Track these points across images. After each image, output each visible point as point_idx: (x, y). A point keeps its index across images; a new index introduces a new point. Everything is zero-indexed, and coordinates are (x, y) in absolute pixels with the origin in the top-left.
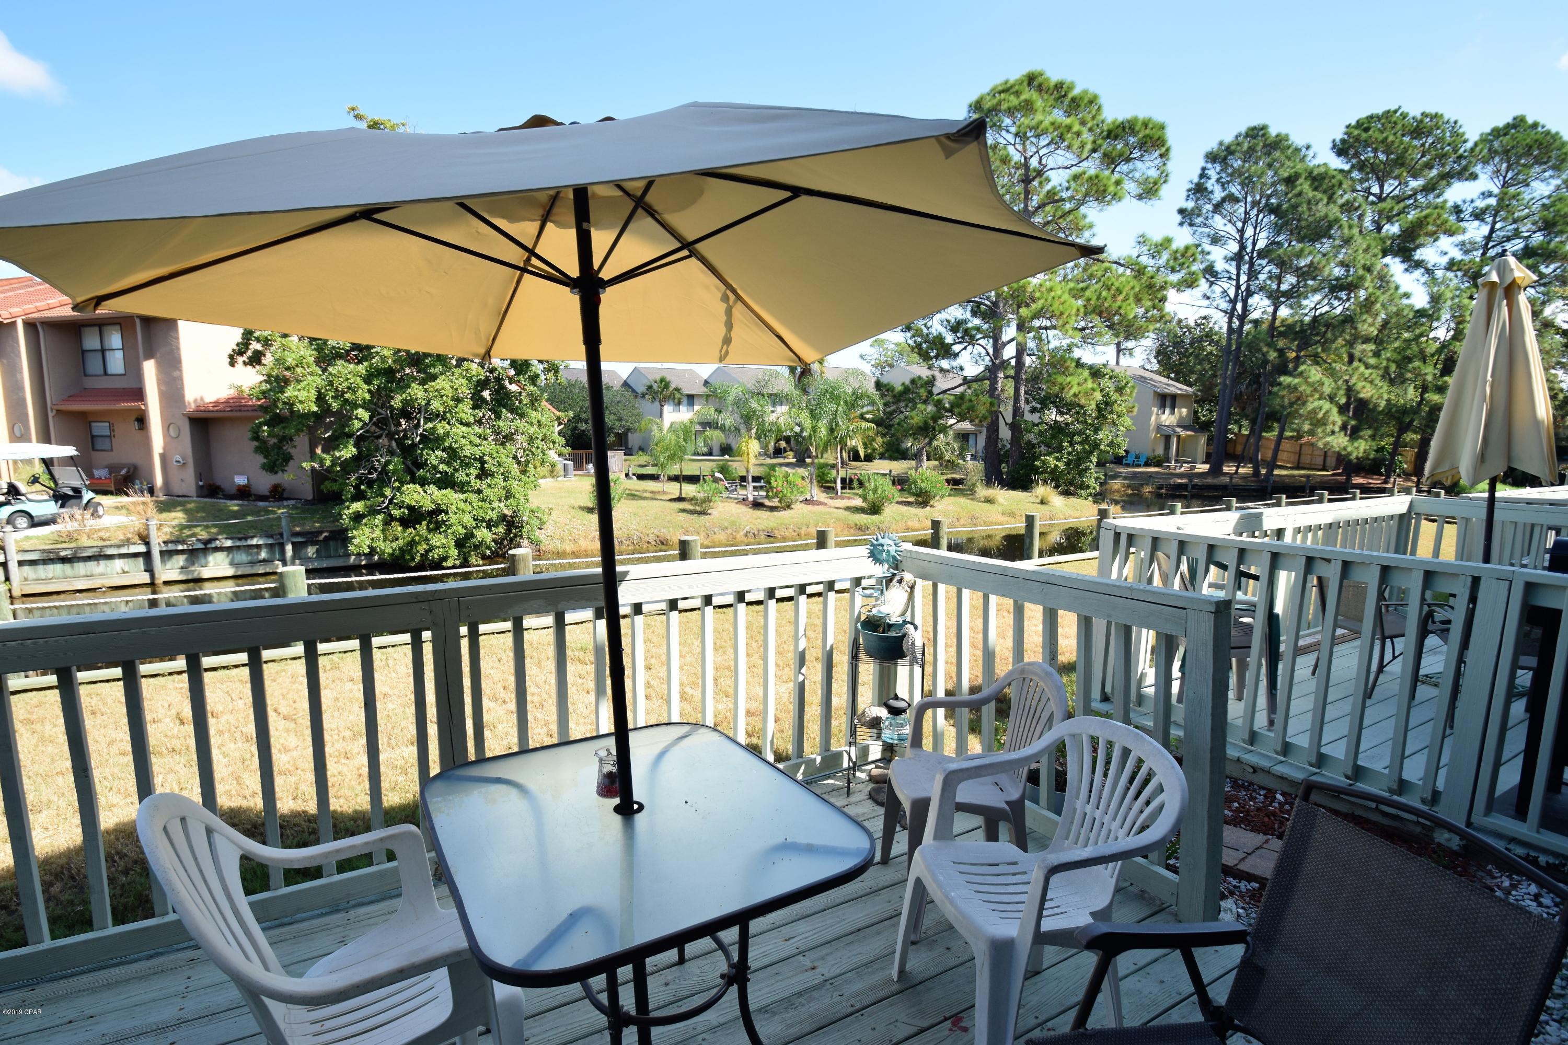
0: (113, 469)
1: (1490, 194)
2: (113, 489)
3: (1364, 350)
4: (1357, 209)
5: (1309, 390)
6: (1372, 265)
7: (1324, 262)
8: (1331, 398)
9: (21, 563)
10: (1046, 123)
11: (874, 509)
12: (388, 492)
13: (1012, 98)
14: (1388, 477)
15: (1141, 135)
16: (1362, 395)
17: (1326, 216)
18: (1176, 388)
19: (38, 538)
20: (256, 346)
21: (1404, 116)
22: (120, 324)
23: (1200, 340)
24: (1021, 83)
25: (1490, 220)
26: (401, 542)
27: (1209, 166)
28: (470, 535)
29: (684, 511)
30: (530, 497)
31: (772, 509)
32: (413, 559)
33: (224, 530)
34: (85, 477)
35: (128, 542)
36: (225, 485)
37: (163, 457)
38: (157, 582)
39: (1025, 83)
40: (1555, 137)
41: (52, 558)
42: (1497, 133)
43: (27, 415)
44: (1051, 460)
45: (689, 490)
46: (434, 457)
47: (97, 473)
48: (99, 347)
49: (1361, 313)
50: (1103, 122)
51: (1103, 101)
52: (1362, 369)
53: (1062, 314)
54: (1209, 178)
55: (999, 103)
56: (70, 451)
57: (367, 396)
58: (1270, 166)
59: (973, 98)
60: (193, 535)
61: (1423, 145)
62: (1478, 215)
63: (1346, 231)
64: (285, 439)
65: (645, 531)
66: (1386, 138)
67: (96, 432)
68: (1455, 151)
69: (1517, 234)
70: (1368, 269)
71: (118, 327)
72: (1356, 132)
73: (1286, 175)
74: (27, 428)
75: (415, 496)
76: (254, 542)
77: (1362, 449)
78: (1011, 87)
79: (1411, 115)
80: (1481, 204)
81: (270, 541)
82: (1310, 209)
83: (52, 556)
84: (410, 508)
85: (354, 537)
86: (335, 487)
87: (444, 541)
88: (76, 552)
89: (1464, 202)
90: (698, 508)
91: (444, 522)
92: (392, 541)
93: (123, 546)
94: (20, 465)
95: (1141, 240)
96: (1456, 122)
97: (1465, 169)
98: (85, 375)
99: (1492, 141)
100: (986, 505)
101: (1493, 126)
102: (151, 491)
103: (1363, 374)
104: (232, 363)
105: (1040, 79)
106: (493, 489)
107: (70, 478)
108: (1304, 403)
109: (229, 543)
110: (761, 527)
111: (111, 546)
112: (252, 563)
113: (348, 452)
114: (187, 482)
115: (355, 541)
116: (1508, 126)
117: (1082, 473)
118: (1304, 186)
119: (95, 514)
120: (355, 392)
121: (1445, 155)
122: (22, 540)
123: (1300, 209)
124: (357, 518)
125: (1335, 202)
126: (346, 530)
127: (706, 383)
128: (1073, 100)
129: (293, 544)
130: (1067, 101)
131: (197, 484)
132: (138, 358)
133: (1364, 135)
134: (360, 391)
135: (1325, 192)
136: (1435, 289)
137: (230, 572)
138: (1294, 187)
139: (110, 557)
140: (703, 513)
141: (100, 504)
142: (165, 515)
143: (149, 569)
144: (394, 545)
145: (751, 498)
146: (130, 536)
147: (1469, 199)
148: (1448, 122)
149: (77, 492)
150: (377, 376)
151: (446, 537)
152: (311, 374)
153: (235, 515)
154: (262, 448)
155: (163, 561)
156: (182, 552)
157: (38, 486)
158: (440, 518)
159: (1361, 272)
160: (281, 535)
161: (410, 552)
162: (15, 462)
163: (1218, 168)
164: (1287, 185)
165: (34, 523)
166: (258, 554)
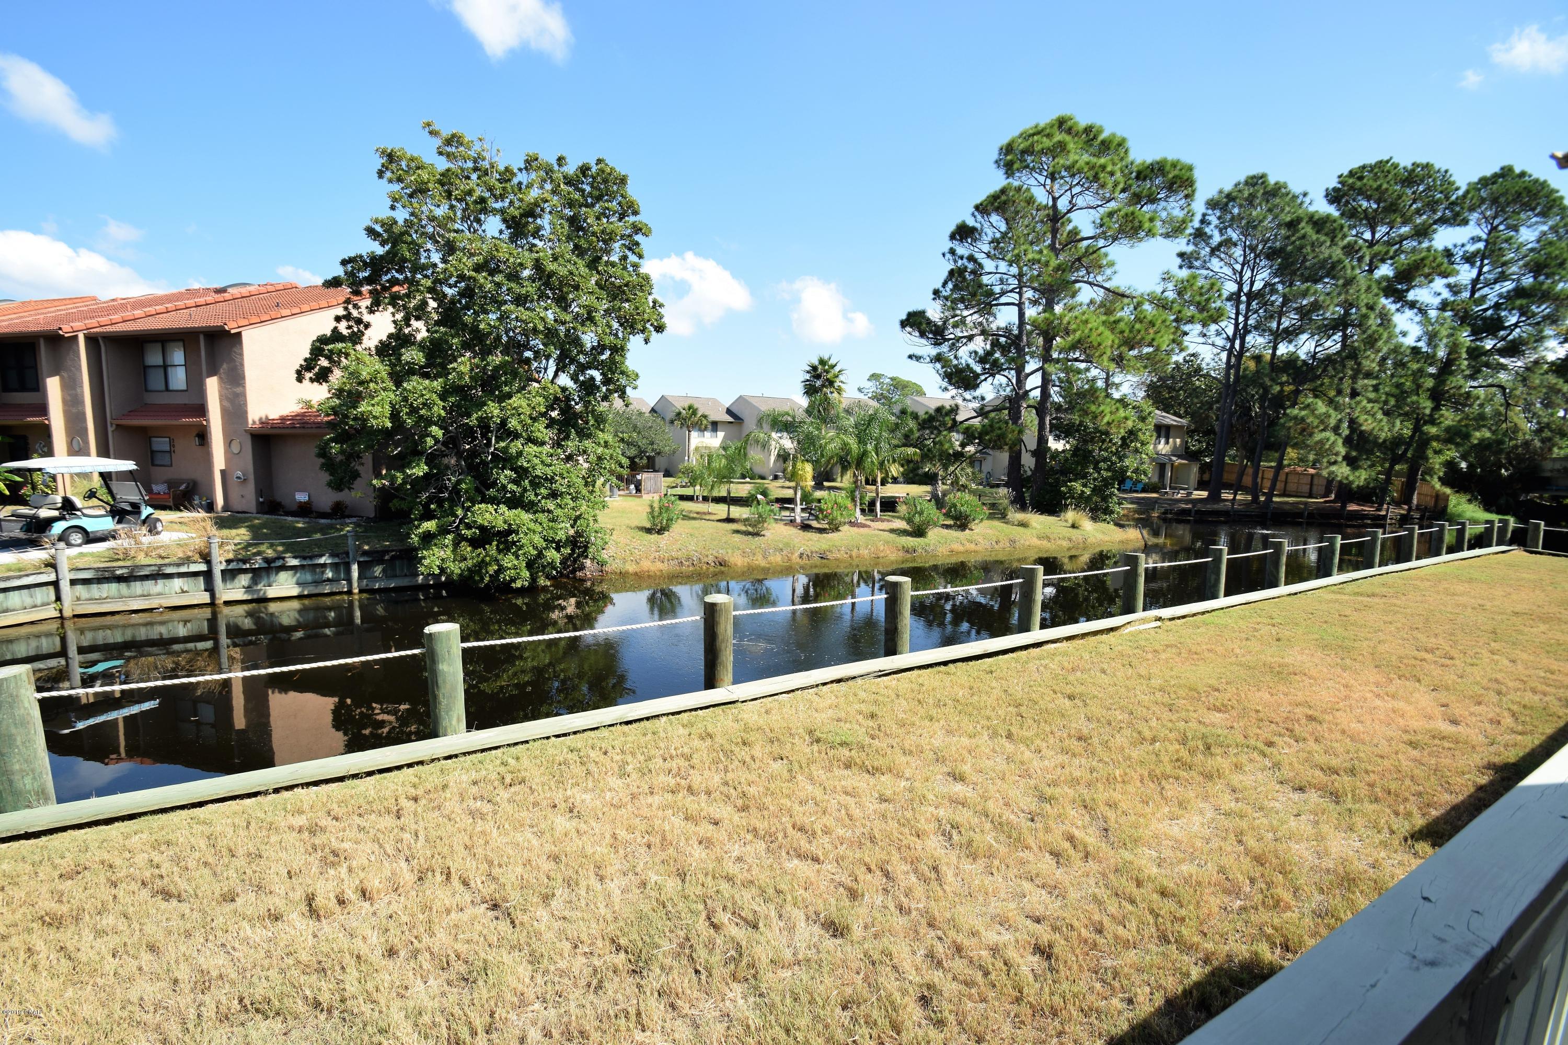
0: (172, 484)
1: (1479, 239)
2: (171, 504)
3: (1366, 385)
4: (1357, 252)
5: (1316, 423)
6: (1375, 303)
7: (1328, 302)
8: (1336, 429)
9: (73, 582)
10: (1081, 163)
11: (919, 532)
12: (460, 512)
13: (1045, 139)
14: (1381, 505)
15: (1170, 176)
16: (1363, 428)
17: (1330, 257)
18: (1170, 419)
19: (92, 554)
20: (324, 362)
21: (1396, 166)
22: (183, 341)
23: (1189, 375)
24: (1052, 126)
25: (1478, 264)
26: (470, 563)
27: (1210, 212)
28: (540, 555)
29: (737, 532)
30: (599, 518)
31: (821, 531)
32: (482, 579)
33: (289, 548)
34: (144, 492)
35: (188, 560)
36: (286, 502)
37: (223, 472)
38: (217, 602)
39: (1056, 127)
40: (1544, 184)
41: (105, 577)
42: (1485, 182)
43: (86, 429)
44: (1077, 486)
45: (737, 512)
46: (505, 476)
47: (156, 488)
48: (161, 363)
49: (1365, 350)
50: (1132, 163)
51: (1130, 144)
52: (1365, 402)
53: (1099, 344)
54: (1209, 223)
55: (1032, 145)
56: (128, 465)
57: (443, 413)
58: (1270, 210)
59: (1005, 141)
60: (259, 553)
61: (1414, 193)
62: (1469, 259)
63: (1349, 271)
64: (354, 456)
65: (704, 552)
66: (1380, 186)
67: (155, 447)
68: (1447, 198)
69: (1502, 277)
70: (1371, 308)
71: (181, 344)
72: (1351, 181)
73: (1288, 219)
74: (87, 442)
75: (487, 515)
76: (322, 560)
77: (1363, 478)
78: (1042, 130)
79: (1401, 166)
80: (1472, 248)
81: (336, 560)
82: (1313, 251)
83: (107, 574)
84: (482, 528)
85: (424, 558)
86: (404, 506)
87: (516, 562)
88: (133, 570)
89: (1455, 246)
90: (750, 529)
91: (514, 543)
92: (460, 561)
93: (183, 564)
94: (76, 478)
95: (1166, 276)
96: (1446, 172)
97: (1457, 214)
98: (147, 391)
99: (1479, 190)
100: (1021, 529)
101: (1481, 175)
102: (210, 508)
103: (1365, 407)
104: (300, 379)
105: (1069, 123)
106: (562, 510)
107: (129, 493)
108: (1311, 435)
109: (295, 562)
110: (814, 549)
111: (170, 565)
112: (316, 583)
113: (419, 470)
114: (247, 498)
115: (426, 562)
116: (1496, 176)
117: (1105, 499)
118: (1308, 230)
119: (153, 531)
120: (430, 409)
121: (1438, 202)
122: (76, 557)
123: (1304, 251)
124: (428, 538)
125: (1336, 245)
126: (416, 549)
127: (729, 412)
128: (1103, 142)
129: (359, 563)
130: (1096, 143)
131: (257, 500)
132: (201, 374)
133: (1359, 184)
134: (436, 408)
135: (1326, 235)
136: (1430, 328)
137: (295, 591)
138: (1297, 231)
139: (170, 576)
140: (757, 534)
141: (158, 520)
142: (226, 532)
143: (210, 588)
144: (463, 565)
145: (798, 520)
146: (190, 554)
147: (1459, 243)
148: (1439, 171)
149: (136, 509)
150: (451, 394)
151: (517, 557)
152: (385, 389)
153: (299, 533)
154: (329, 465)
155: (224, 580)
156: (245, 571)
157: (95, 502)
158: (510, 538)
159: (1364, 310)
160: (347, 554)
161: (479, 572)
162: (72, 476)
163: (1218, 213)
164: (1289, 229)
165: (90, 538)
166: (323, 573)
